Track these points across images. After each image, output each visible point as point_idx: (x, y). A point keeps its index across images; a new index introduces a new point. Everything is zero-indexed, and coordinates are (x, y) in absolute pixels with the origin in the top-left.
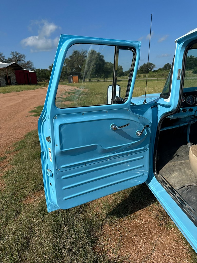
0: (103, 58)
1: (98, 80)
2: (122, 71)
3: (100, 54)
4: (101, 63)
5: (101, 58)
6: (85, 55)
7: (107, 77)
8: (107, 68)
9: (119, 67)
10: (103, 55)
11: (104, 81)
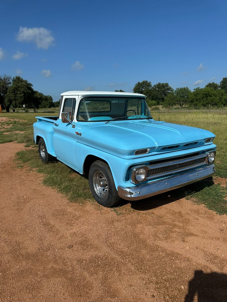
0: (31, 86)
1: (27, 111)
2: (52, 102)
3: (28, 82)
4: (30, 92)
5: (29, 86)
6: (9, 82)
7: (38, 108)
8: (37, 97)
9: (48, 97)
10: (31, 83)
11: (35, 112)
